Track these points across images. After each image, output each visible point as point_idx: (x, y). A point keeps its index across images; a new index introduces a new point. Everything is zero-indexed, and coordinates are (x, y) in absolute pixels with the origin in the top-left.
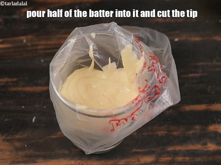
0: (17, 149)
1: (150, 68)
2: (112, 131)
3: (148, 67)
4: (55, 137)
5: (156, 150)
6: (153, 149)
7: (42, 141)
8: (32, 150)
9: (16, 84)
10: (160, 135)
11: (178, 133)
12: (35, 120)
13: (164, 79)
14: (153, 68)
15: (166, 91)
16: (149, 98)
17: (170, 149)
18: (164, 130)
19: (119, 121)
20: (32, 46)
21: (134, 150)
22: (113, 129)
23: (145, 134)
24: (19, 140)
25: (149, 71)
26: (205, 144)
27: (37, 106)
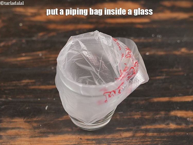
0: (35, 128)
1: (127, 56)
2: (105, 102)
3: (125, 56)
4: (61, 119)
5: (133, 128)
6: (131, 128)
7: (52, 122)
8: (45, 128)
9: (34, 84)
10: (136, 118)
11: (149, 117)
12: (48, 108)
13: (137, 64)
14: (129, 55)
15: (139, 72)
16: (128, 77)
17: (143, 127)
18: (139, 115)
19: (110, 93)
20: (46, 58)
21: (118, 128)
22: (106, 100)
23: (125, 117)
24: (36, 122)
25: (126, 58)
26: (168, 124)
27: (49, 98)
